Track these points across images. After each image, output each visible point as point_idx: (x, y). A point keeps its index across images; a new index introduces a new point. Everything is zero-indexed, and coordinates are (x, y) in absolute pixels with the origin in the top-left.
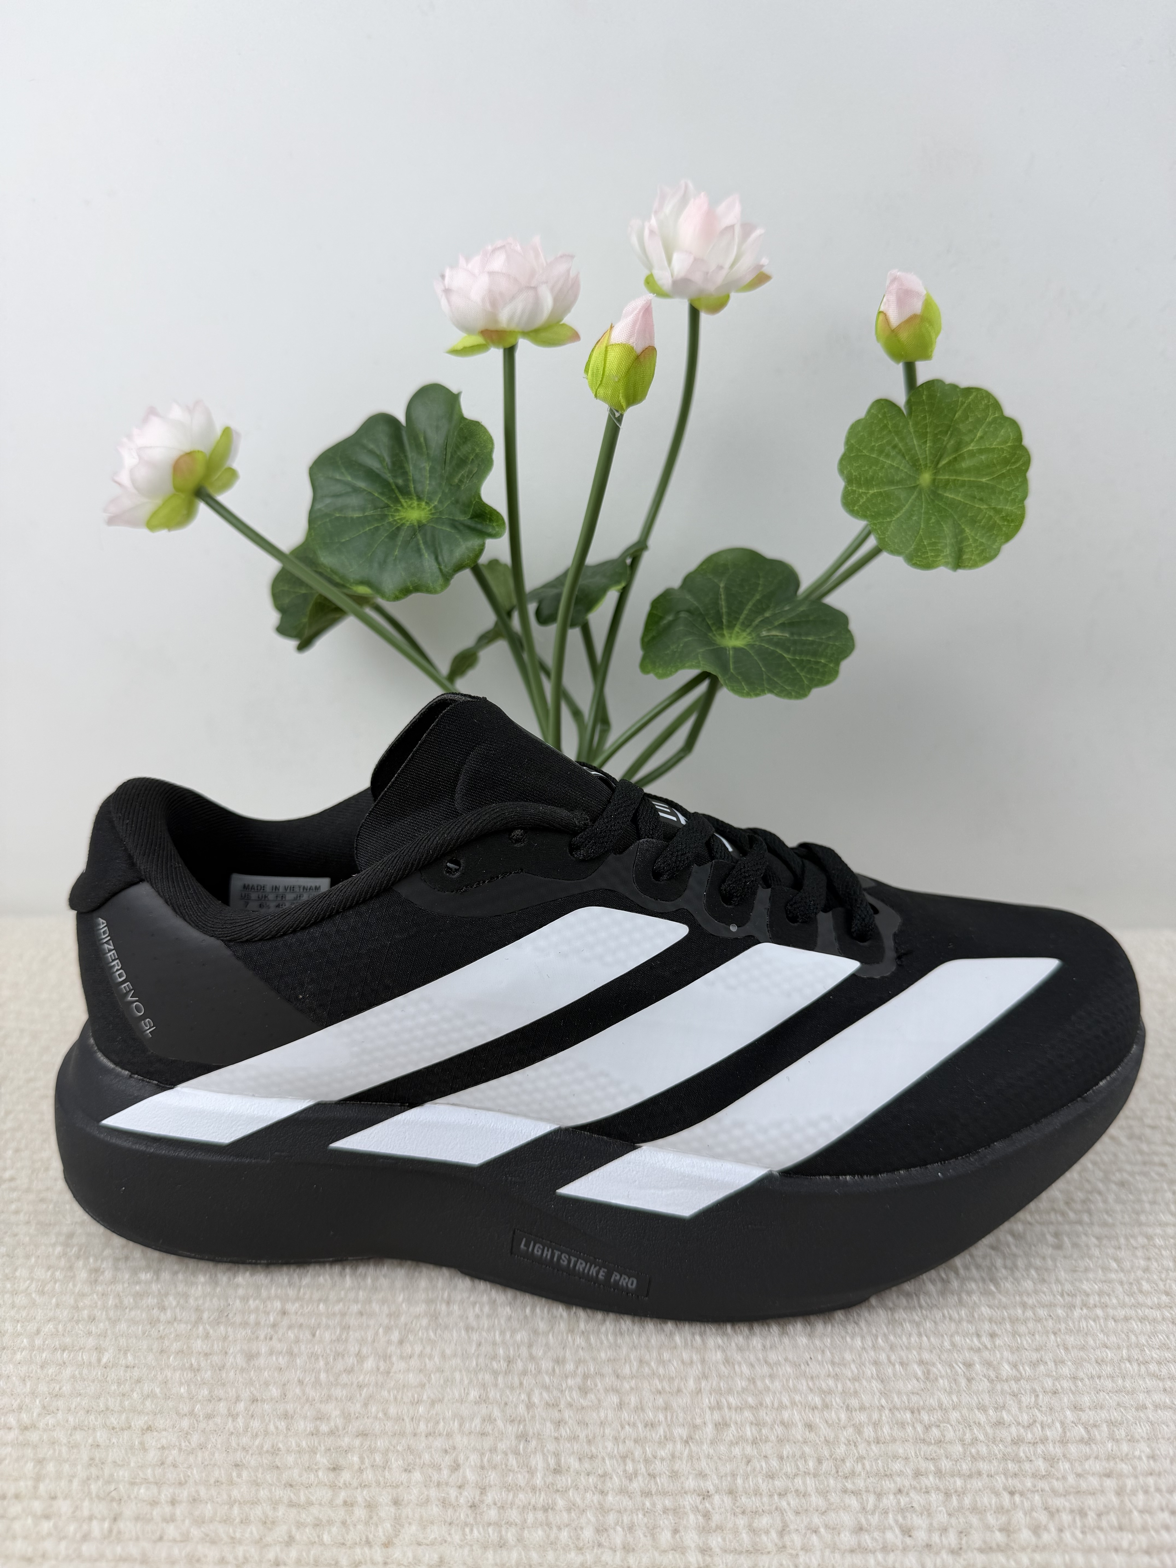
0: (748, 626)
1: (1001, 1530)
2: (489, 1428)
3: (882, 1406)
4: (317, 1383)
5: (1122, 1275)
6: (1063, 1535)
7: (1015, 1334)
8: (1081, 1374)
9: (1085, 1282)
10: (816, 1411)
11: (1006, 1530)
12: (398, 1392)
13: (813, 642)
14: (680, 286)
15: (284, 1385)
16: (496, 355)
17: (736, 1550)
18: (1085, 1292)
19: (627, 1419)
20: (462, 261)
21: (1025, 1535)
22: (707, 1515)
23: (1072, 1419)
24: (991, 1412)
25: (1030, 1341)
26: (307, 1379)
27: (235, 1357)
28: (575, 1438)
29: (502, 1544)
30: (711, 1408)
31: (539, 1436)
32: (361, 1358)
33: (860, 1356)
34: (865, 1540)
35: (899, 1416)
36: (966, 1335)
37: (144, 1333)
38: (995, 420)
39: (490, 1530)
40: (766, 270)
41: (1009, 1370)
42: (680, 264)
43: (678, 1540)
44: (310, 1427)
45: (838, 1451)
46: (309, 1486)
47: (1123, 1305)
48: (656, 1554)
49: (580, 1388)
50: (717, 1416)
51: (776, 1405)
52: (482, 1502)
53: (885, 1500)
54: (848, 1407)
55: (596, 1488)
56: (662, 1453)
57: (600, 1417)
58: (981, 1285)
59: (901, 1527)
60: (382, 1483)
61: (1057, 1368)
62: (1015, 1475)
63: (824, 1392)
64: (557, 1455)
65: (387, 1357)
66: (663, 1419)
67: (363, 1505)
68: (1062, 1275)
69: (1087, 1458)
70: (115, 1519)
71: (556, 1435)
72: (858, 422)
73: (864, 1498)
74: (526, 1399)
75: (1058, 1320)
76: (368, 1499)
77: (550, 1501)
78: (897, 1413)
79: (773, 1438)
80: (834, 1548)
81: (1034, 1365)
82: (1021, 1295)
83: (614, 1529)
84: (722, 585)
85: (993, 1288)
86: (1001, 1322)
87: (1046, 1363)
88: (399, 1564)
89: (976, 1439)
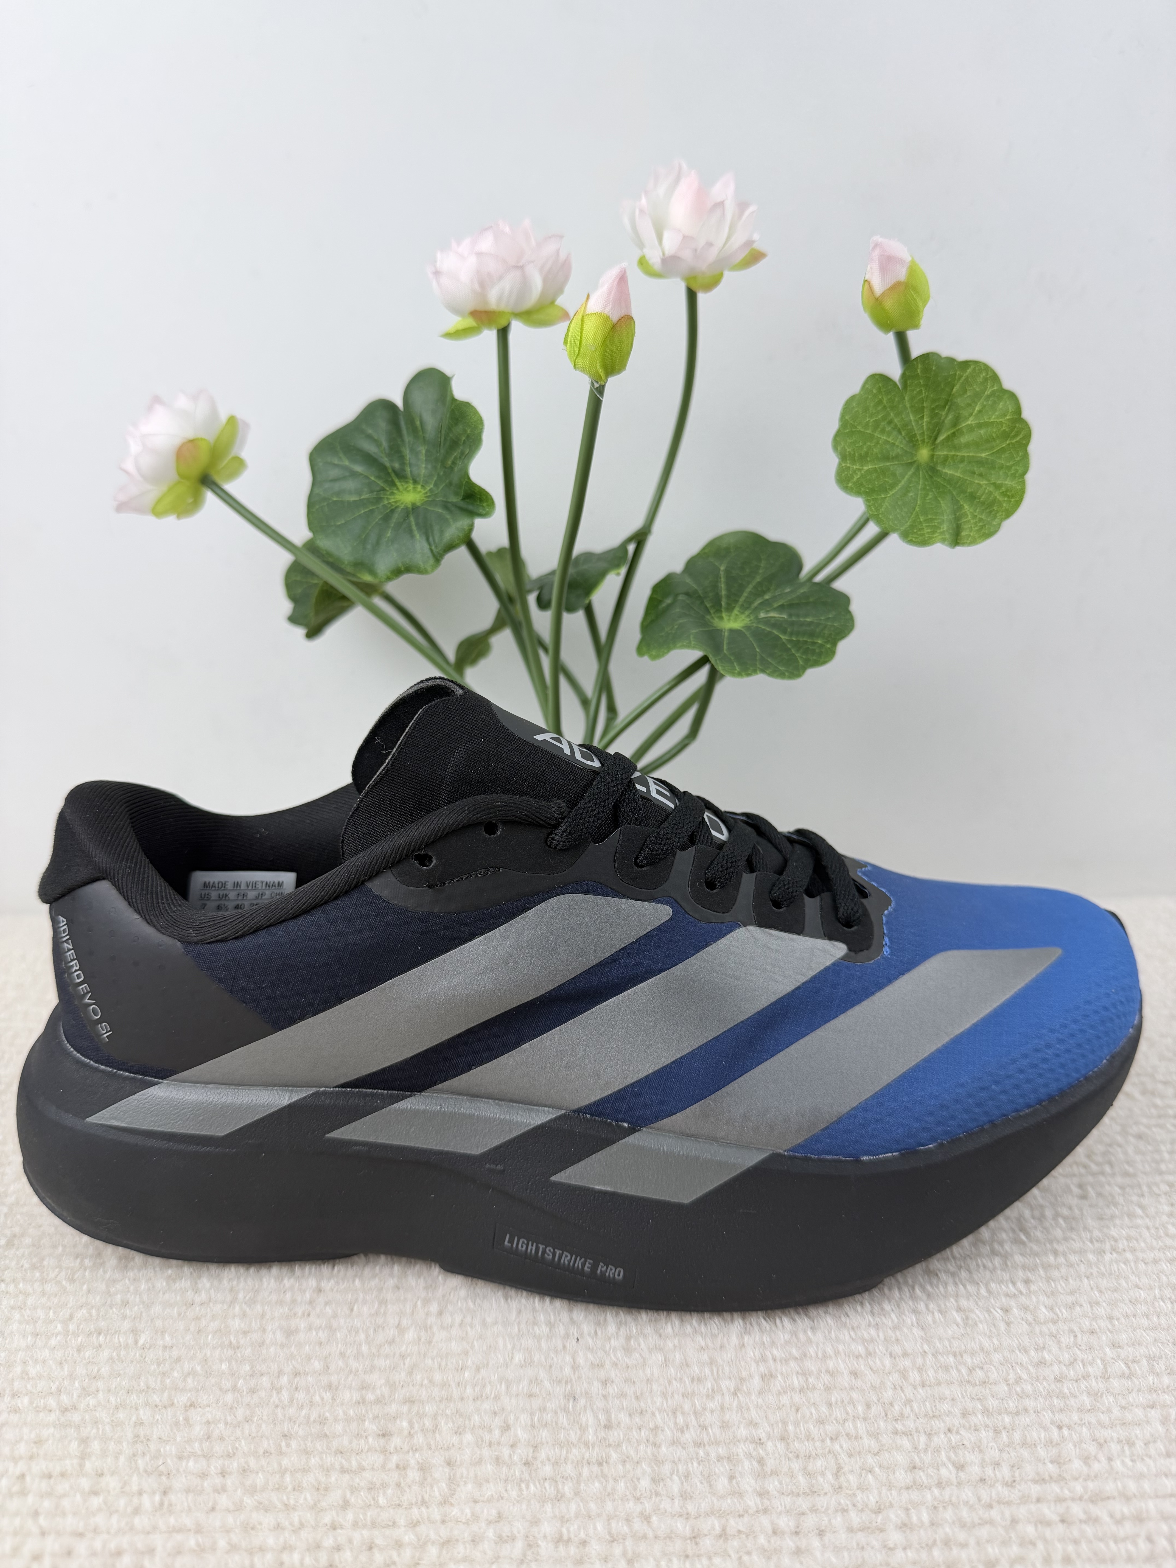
0: (747, 608)
1: (1052, 1462)
2: (536, 1390)
3: (925, 1352)
4: (359, 1354)
5: (1147, 1220)
6: (1112, 1463)
7: (1048, 1279)
8: (1116, 1314)
9: (1112, 1228)
10: (860, 1359)
11: (1057, 1461)
12: (442, 1359)
13: (811, 623)
14: (673, 264)
15: (326, 1358)
17: (793, 1492)
18: (1113, 1237)
19: (673, 1375)
21: (1077, 1465)
22: (761, 1461)
23: (1112, 1356)
24: (1032, 1353)
25: (1064, 1285)
26: (349, 1351)
27: (274, 1334)
28: (623, 1395)
29: (559, 1498)
30: (756, 1361)
31: (587, 1395)
32: (401, 1329)
34: (920, 1477)
35: (942, 1359)
36: (1001, 1282)
37: (179, 1314)
38: (993, 393)
39: (547, 1485)
40: (760, 248)
41: (1046, 1313)
42: (671, 243)
43: (735, 1485)
44: (356, 1396)
45: (885, 1395)
46: (359, 1453)
47: (1152, 1248)
48: (715, 1501)
50: (762, 1368)
51: (820, 1355)
52: (535, 1458)
53: (935, 1439)
54: (891, 1355)
55: (648, 1441)
56: (711, 1405)
57: (646, 1375)
59: (954, 1464)
60: (433, 1447)
61: (1092, 1309)
62: (1061, 1411)
64: (607, 1412)
65: (427, 1328)
66: (710, 1373)
67: (417, 1467)
68: (1090, 1222)
69: (1130, 1392)
70: (165, 1493)
71: (604, 1393)
72: (853, 398)
73: (915, 1438)
75: (1090, 1264)
76: (421, 1461)
77: (604, 1455)
78: (940, 1357)
79: (820, 1386)
80: (890, 1487)
81: (1071, 1307)
82: (1051, 1242)
83: (671, 1479)
84: (722, 568)
85: (1023, 1237)
86: (1033, 1269)
87: (1081, 1306)
88: (457, 1522)
89: (1020, 1378)
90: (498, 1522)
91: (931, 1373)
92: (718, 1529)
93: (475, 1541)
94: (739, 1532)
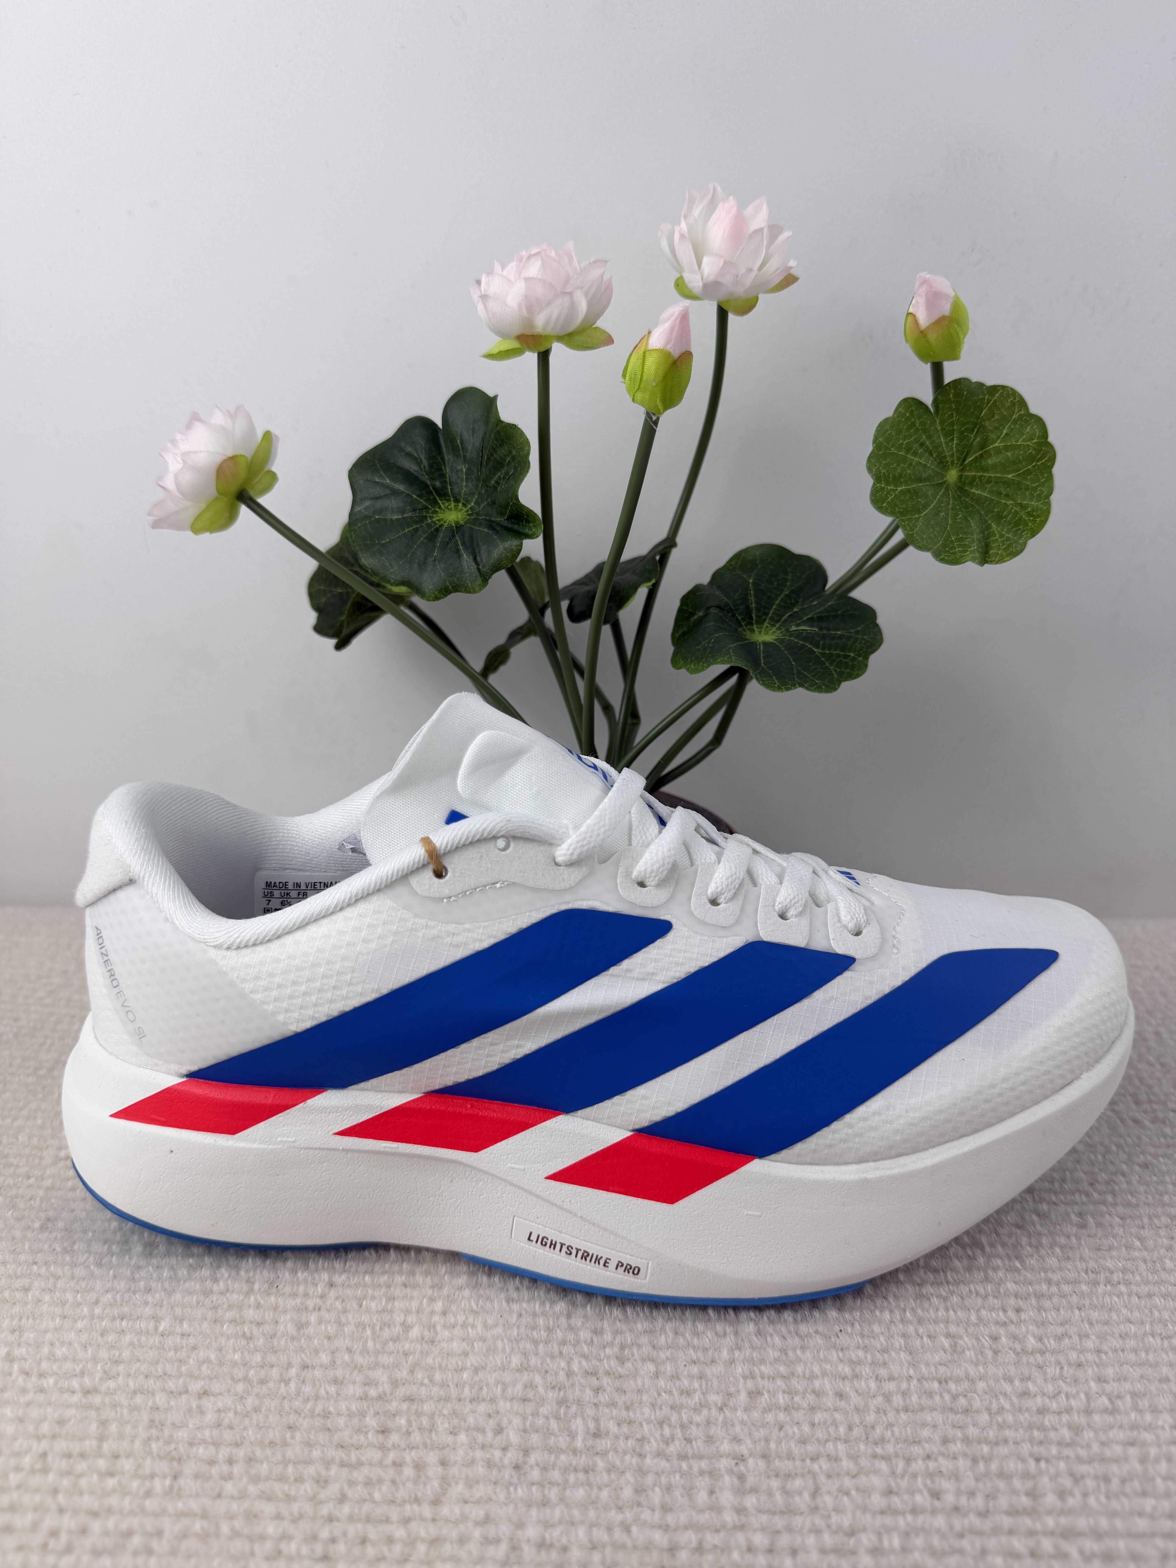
0: (778, 621)
1: (1027, 1494)
2: (531, 1395)
3: (911, 1377)
4: (365, 1351)
5: (1146, 1253)
6: (1087, 1499)
7: (1040, 1309)
8: (1105, 1347)
9: (1109, 1260)
10: (846, 1381)
11: (1032, 1494)
12: (442, 1360)
13: (841, 637)
14: (710, 288)
15: (333, 1353)
16: (531, 359)
17: (770, 1510)
18: (1109, 1270)
19: (663, 1386)
20: (497, 267)
21: (1051, 1499)
22: (741, 1477)
23: (1096, 1390)
24: (1017, 1383)
25: (1055, 1315)
26: (355, 1347)
27: (286, 1327)
28: (612, 1404)
29: (545, 1503)
30: (745, 1378)
31: (579, 1402)
32: (406, 1327)
33: (888, 1329)
34: (895, 1502)
35: (927, 1385)
36: (992, 1309)
37: (198, 1303)
38: (1021, 416)
39: (534, 1488)
40: (794, 272)
41: (1035, 1343)
42: (710, 267)
43: (714, 1500)
44: (359, 1391)
45: (868, 1418)
46: (358, 1448)
47: (1147, 1282)
48: (694, 1514)
49: (617, 1358)
50: (750, 1384)
51: (807, 1375)
52: (525, 1463)
53: (914, 1465)
54: (877, 1378)
55: (634, 1451)
56: (698, 1419)
57: (637, 1386)
58: (1006, 1262)
59: (930, 1491)
60: (429, 1445)
61: (1081, 1342)
62: (1041, 1443)
63: (854, 1363)
64: (597, 1420)
65: (432, 1327)
66: (698, 1387)
67: (412, 1465)
68: (1087, 1252)
69: (1111, 1427)
70: (175, 1478)
71: (595, 1401)
72: (886, 420)
73: (894, 1463)
74: (566, 1368)
75: (1082, 1295)
76: (416, 1460)
77: (591, 1463)
79: (805, 1405)
80: (865, 1509)
81: (1059, 1338)
82: (1046, 1271)
83: (653, 1491)
84: (751, 581)
85: (1018, 1264)
86: (1026, 1297)
87: (1071, 1337)
88: (447, 1521)
89: (1003, 1408)
90: (485, 1523)
91: (915, 1398)
92: (694, 1544)
93: (462, 1541)
94: (715, 1547)
